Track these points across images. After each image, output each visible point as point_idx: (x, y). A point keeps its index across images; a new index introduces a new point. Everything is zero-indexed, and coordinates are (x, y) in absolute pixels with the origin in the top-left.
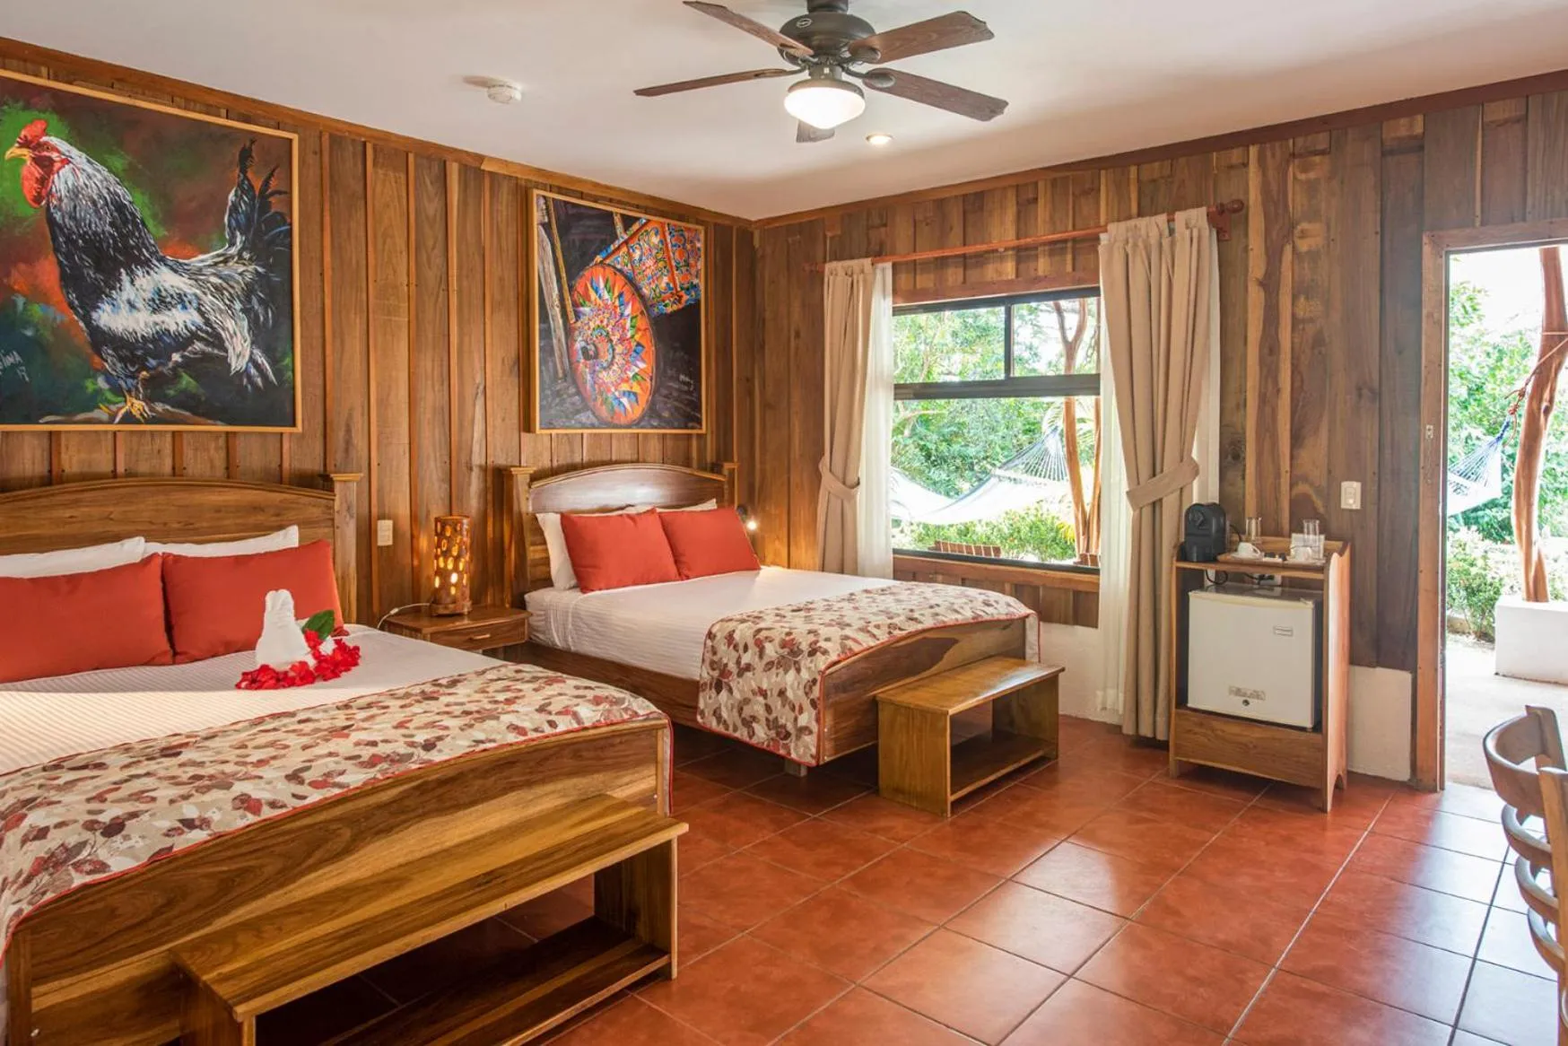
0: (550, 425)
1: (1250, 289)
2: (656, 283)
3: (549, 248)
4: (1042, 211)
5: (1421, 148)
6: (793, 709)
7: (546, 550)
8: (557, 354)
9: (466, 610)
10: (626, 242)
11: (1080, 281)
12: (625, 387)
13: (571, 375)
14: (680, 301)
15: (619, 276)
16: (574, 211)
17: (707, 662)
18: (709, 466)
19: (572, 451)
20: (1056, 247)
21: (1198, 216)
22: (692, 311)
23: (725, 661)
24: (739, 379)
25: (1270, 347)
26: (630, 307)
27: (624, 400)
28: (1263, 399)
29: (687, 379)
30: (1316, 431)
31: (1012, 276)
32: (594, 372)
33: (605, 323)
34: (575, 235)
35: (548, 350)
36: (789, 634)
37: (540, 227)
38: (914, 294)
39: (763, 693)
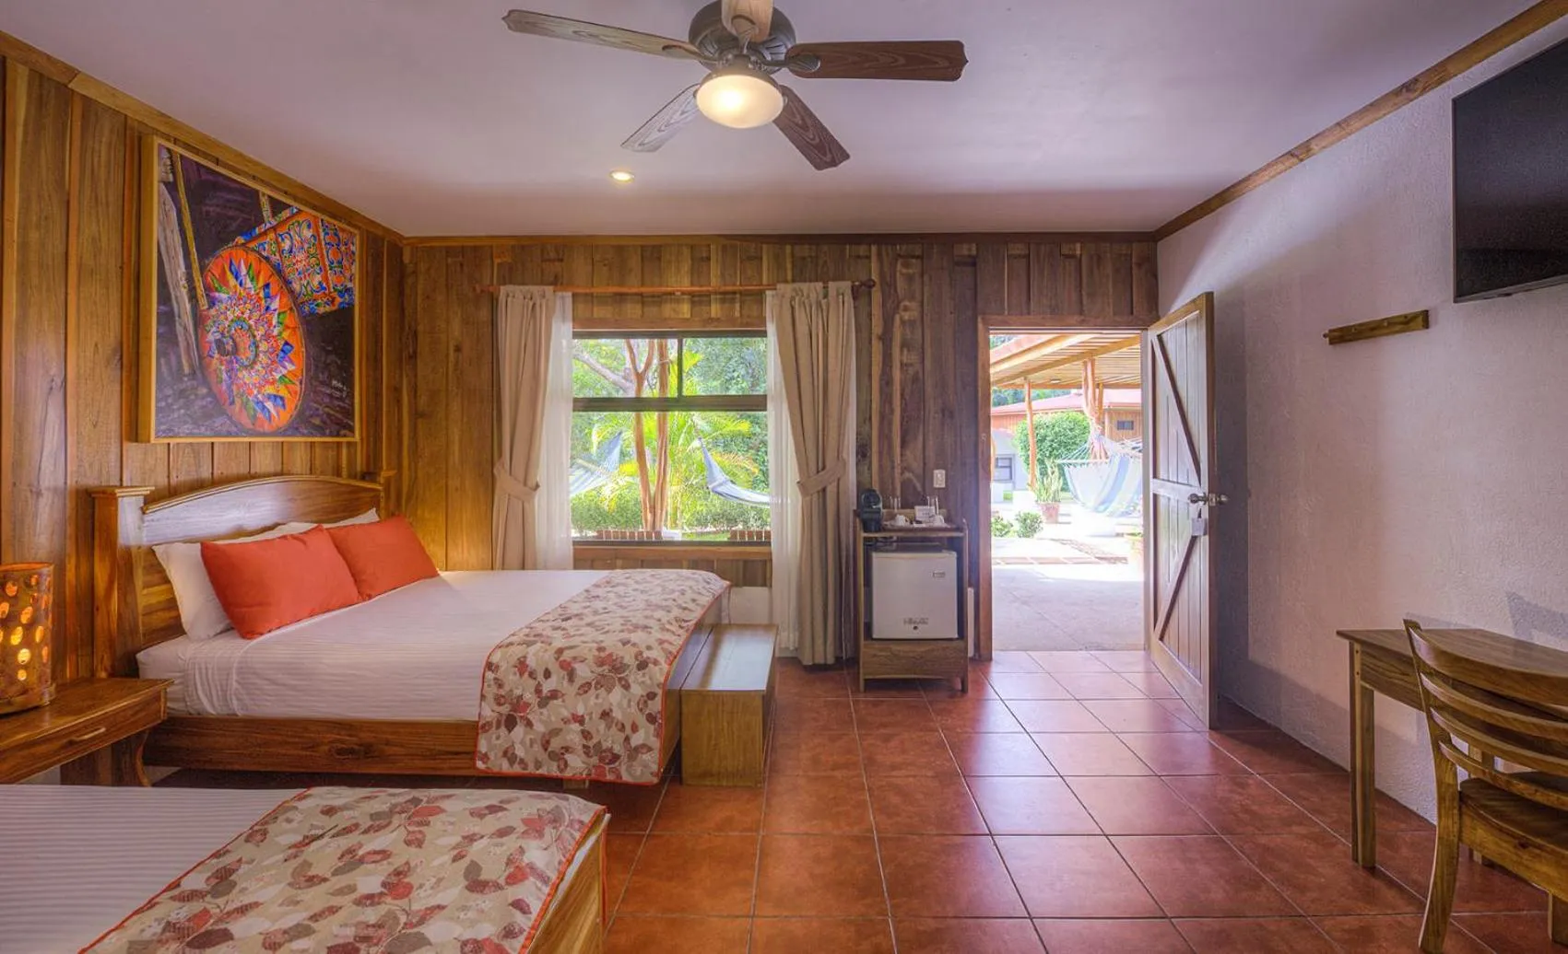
0: (169, 433)
1: (873, 342)
2: (308, 280)
3: (174, 214)
4: (715, 269)
5: (974, 264)
6: (623, 728)
7: (171, 590)
8: (182, 344)
9: (46, 700)
10: (274, 228)
11: (748, 325)
12: (270, 390)
13: (201, 371)
14: (333, 302)
15: (264, 264)
16: (211, 177)
17: (490, 697)
18: (359, 475)
19: (198, 465)
20: (727, 297)
21: (845, 286)
22: (345, 314)
23: (518, 692)
24: (388, 388)
25: (887, 381)
26: (278, 300)
27: (269, 405)
28: (882, 417)
29: (340, 385)
30: (916, 438)
31: (687, 315)
32: (230, 370)
33: (246, 315)
34: (211, 207)
35: (168, 338)
36: (600, 649)
37: (163, 187)
38: (591, 322)
39: (580, 720)
